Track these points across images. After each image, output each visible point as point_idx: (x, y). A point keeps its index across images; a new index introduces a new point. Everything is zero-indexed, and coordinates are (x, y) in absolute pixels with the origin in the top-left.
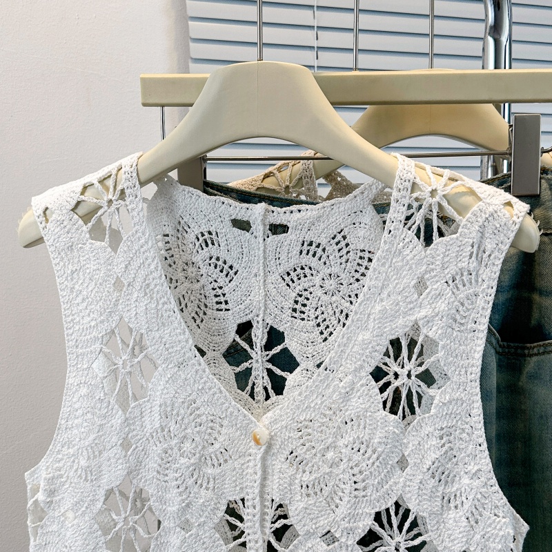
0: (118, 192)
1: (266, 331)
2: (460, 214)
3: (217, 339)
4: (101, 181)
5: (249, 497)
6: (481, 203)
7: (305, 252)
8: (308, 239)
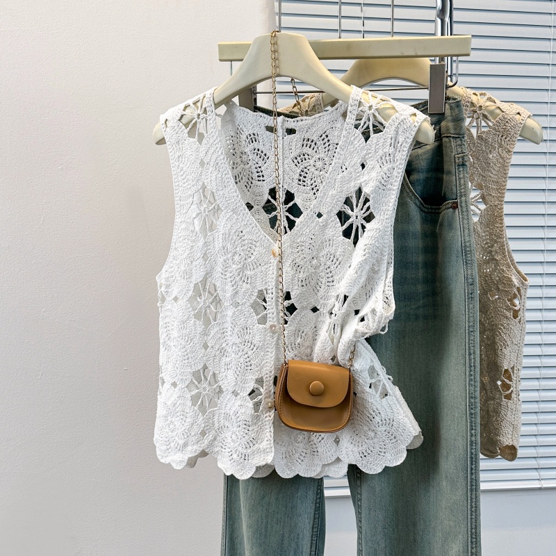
0: (203, 110)
1: (284, 193)
2: (385, 120)
3: (259, 198)
4: (194, 104)
5: (270, 288)
6: (397, 114)
7: (305, 145)
8: (306, 137)
